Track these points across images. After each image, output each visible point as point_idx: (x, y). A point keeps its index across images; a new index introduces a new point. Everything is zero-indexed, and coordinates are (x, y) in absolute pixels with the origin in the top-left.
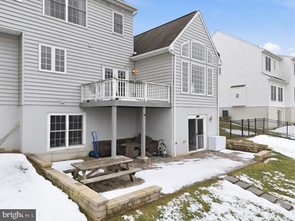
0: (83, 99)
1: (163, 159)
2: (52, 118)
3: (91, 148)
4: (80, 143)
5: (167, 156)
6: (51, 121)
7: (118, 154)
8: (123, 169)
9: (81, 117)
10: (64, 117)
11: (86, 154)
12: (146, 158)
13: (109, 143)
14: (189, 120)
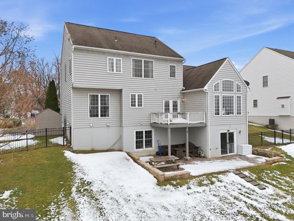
0: (152, 121)
1: (200, 159)
2: (136, 132)
3: (157, 150)
4: (151, 147)
5: (204, 157)
6: (136, 134)
7: (172, 154)
8: (174, 163)
9: (151, 131)
10: (142, 132)
11: (154, 153)
12: (189, 158)
13: (167, 147)
14: (221, 134)
